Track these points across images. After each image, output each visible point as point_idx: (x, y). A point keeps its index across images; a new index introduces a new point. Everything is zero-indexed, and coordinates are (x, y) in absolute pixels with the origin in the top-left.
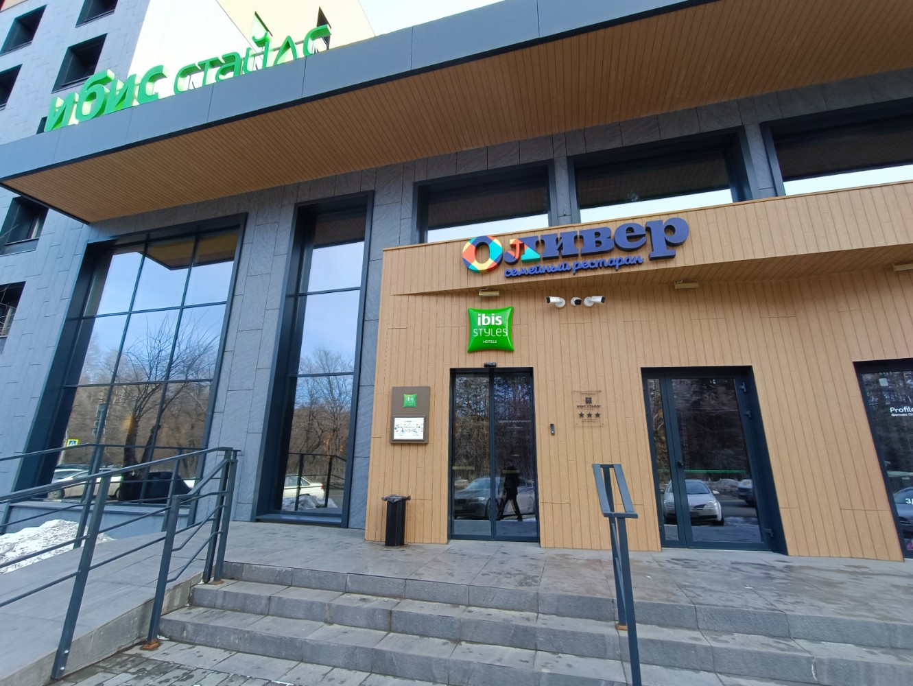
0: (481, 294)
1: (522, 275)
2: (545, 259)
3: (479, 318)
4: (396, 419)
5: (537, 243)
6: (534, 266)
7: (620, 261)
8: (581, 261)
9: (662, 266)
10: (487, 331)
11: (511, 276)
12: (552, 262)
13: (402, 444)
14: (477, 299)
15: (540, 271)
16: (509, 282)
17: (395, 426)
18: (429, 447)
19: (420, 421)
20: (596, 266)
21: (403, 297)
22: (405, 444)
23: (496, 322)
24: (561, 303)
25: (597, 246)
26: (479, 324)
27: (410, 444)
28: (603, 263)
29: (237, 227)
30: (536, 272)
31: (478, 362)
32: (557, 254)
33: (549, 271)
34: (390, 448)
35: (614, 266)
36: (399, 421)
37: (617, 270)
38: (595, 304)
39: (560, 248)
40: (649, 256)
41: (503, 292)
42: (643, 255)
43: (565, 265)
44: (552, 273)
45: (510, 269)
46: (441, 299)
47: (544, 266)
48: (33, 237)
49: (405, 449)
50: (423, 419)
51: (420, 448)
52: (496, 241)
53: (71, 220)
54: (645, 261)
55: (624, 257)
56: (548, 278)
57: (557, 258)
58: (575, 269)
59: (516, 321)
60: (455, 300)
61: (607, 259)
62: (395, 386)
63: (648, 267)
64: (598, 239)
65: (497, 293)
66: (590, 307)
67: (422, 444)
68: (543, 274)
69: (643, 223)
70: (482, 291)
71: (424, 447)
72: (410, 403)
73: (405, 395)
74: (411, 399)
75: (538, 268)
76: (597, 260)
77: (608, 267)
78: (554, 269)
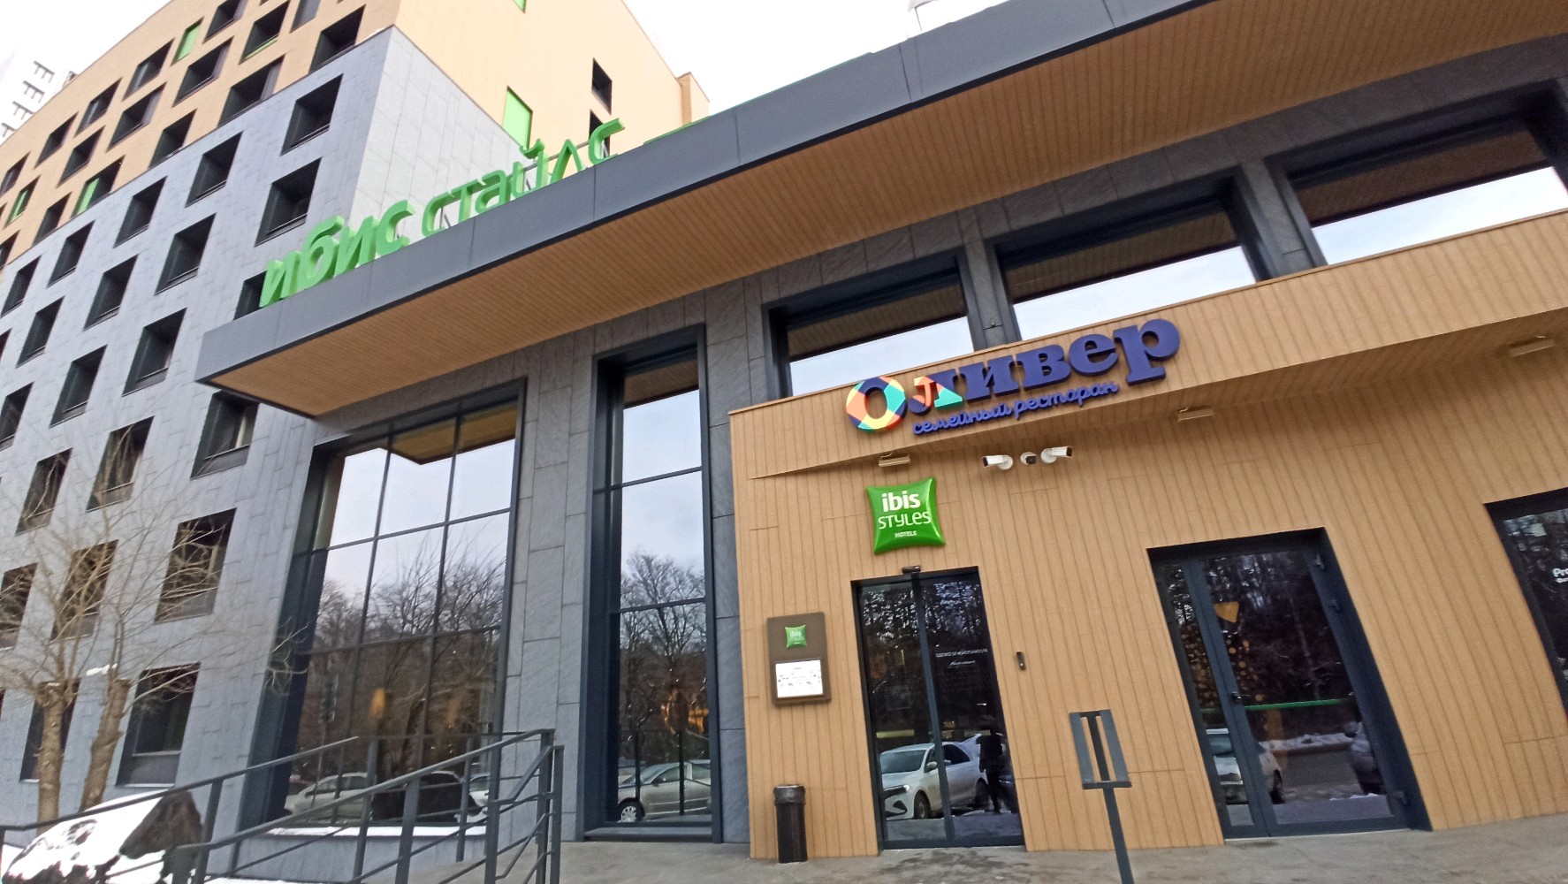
0: (882, 464)
1: (940, 430)
2: (971, 402)
3: (885, 501)
4: (778, 666)
5: (955, 379)
6: (956, 415)
7: (1083, 393)
8: (1025, 399)
10: (899, 518)
11: (923, 432)
12: (982, 404)
13: (791, 705)
14: (877, 471)
15: (965, 421)
16: (922, 441)
17: (778, 678)
18: (833, 706)
19: (815, 666)
20: (1049, 403)
21: (768, 480)
22: (794, 704)
23: (910, 503)
24: (1006, 463)
25: (1045, 374)
26: (886, 509)
27: (803, 704)
28: (1058, 398)
29: (515, 398)
30: (959, 422)
31: (891, 567)
33: (979, 419)
34: (774, 712)
35: (1076, 401)
36: (782, 669)
37: (1081, 407)
38: (1059, 459)
39: (991, 383)
40: (1126, 380)
41: (915, 457)
42: (1117, 379)
43: (1002, 407)
44: (983, 422)
45: (921, 422)
46: (824, 479)
47: (971, 412)
48: (238, 446)
49: (797, 713)
51: (821, 709)
52: (893, 383)
53: (291, 416)
54: (1121, 386)
55: (1089, 385)
56: (980, 429)
57: (988, 398)
58: (1017, 412)
59: (941, 499)
60: (845, 476)
61: (1063, 391)
62: (771, 616)
63: (1128, 396)
64: (1046, 363)
65: (906, 460)
66: (1052, 464)
67: (821, 702)
68: (970, 425)
69: (1108, 333)
70: (884, 459)
71: (825, 706)
72: (796, 640)
73: (786, 628)
74: (796, 633)
75: (962, 416)
76: (1049, 394)
77: (1067, 403)
78: (986, 415)
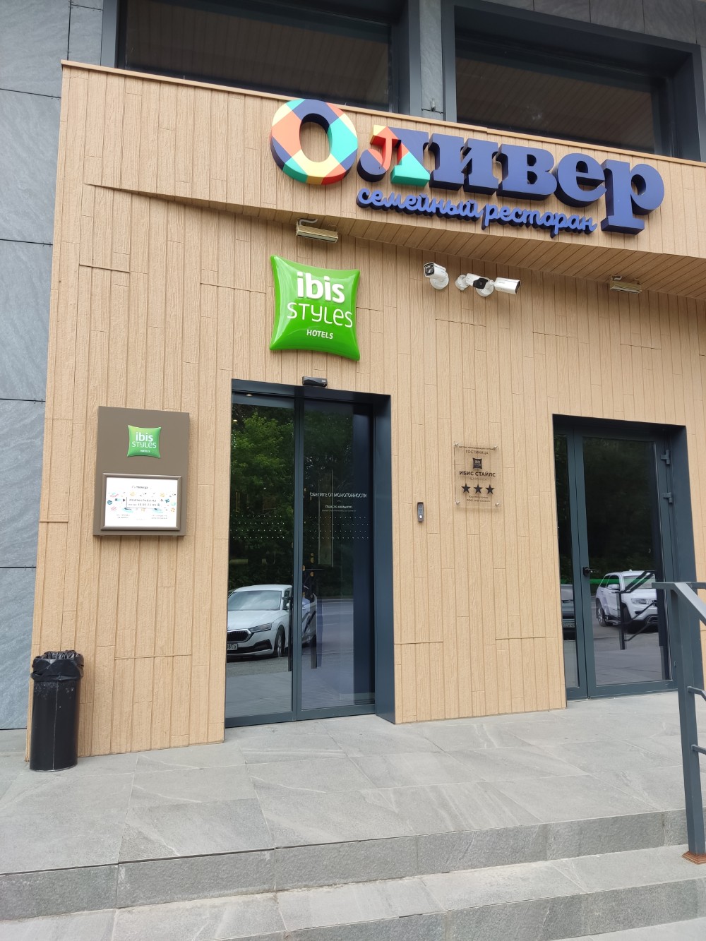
0: (300, 230)
1: (392, 208)
2: (437, 185)
3: (300, 281)
4: (111, 482)
6: (415, 195)
7: (561, 219)
8: (498, 205)
9: (618, 244)
10: (317, 311)
11: (370, 206)
12: (449, 194)
13: (121, 539)
14: (288, 239)
15: (426, 208)
17: (108, 498)
18: (187, 546)
19: (169, 487)
20: (523, 219)
22: (128, 538)
23: (334, 294)
24: (442, 279)
25: (528, 182)
26: (300, 293)
27: (140, 539)
28: (535, 216)
30: (418, 207)
31: (291, 374)
32: (460, 179)
33: (443, 212)
34: (95, 549)
35: (552, 228)
36: (115, 486)
37: (553, 236)
39: (468, 170)
40: (603, 222)
41: (346, 237)
42: (595, 219)
43: (472, 206)
44: (447, 217)
45: (369, 190)
47: (435, 201)
49: (130, 553)
50: (175, 483)
51: (166, 550)
52: (346, 119)
54: (597, 229)
55: (567, 214)
56: (438, 225)
57: (458, 188)
58: (487, 218)
59: (363, 302)
60: (242, 231)
61: (541, 212)
62: (104, 405)
63: (599, 240)
64: (531, 169)
65: (333, 236)
67: (170, 539)
68: (431, 216)
70: (304, 224)
71: (174, 544)
72: (144, 445)
73: (131, 427)
74: (145, 438)
75: (423, 200)
76: (526, 210)
77: (543, 228)
78: (451, 209)
